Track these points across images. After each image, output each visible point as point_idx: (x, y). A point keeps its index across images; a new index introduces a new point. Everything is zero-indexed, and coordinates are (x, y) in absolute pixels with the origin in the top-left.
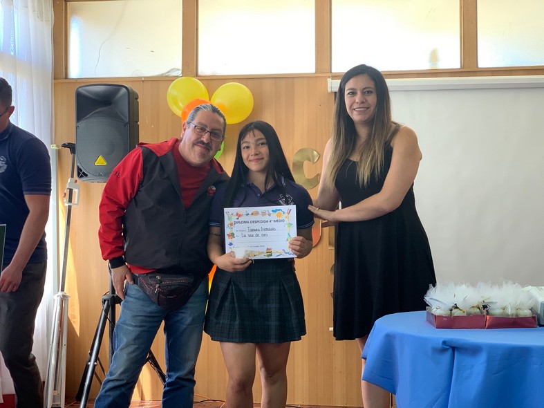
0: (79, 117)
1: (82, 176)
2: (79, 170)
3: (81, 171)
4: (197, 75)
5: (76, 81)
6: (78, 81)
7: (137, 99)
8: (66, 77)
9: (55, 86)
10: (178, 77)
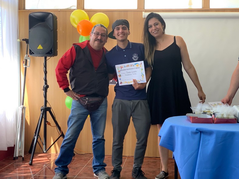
0: (31, 27)
1: (31, 54)
2: (30, 51)
3: (31, 51)
4: (84, 9)
5: (29, 10)
6: (30, 11)
7: (56, 19)
8: (24, 9)
9: (19, 13)
10: (75, 10)
